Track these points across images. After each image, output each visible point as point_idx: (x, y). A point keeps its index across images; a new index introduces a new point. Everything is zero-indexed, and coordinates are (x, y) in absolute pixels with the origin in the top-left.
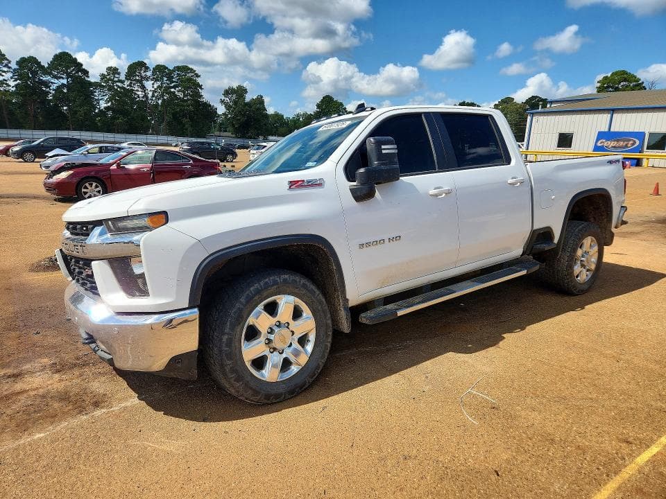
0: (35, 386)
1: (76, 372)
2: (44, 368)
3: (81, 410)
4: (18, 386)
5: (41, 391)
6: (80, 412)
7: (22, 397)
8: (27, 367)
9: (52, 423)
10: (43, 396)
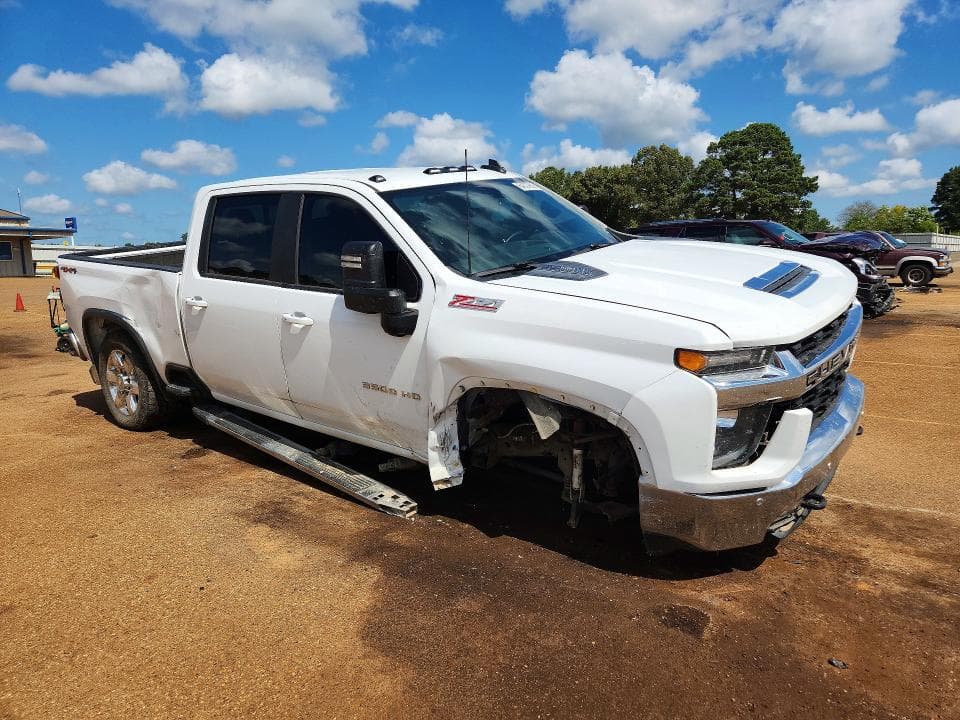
0: (903, 557)
1: (836, 547)
2: (875, 574)
3: (867, 510)
4: (926, 565)
5: (899, 545)
6: (869, 509)
7: (926, 548)
8: (897, 589)
9: (906, 513)
10: (899, 539)
